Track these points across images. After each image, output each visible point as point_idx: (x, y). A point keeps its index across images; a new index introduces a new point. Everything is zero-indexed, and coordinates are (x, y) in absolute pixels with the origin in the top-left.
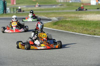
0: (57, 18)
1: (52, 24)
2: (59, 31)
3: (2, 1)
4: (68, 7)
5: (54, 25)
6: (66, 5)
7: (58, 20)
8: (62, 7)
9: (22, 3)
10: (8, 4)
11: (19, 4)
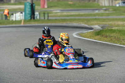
0: (101, 26)
1: (95, 34)
2: (103, 43)
3: (29, 4)
4: (114, 12)
5: (96, 36)
6: (112, 10)
7: (101, 29)
8: (107, 12)
9: (55, 6)
10: (37, 7)
11: (51, 7)
